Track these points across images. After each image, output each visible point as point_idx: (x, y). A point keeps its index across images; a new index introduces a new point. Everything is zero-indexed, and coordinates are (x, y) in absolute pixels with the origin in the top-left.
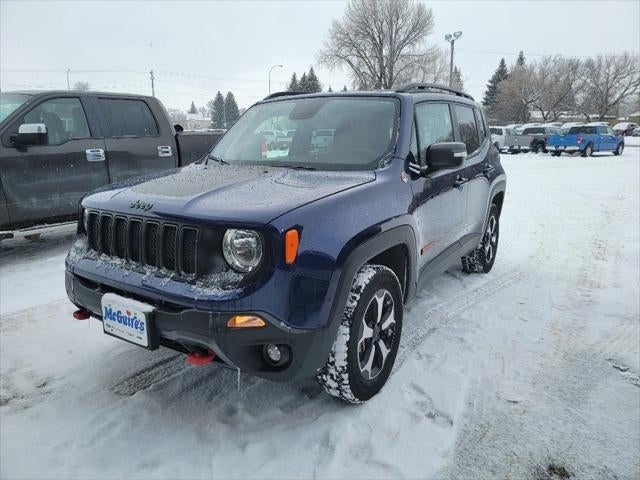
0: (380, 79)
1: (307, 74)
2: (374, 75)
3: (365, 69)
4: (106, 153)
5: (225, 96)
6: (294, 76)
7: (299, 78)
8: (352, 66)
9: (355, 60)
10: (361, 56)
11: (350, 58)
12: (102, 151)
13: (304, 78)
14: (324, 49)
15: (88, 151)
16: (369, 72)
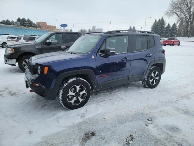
0: (189, 20)
1: (160, 19)
2: (186, 18)
3: (183, 16)
4: (66, 47)
5: (132, 28)
6: (156, 20)
7: (157, 21)
8: (178, 15)
9: (179, 13)
10: (182, 12)
11: (177, 13)
12: (65, 46)
13: (159, 21)
14: (167, 10)
15: (62, 46)
16: (184, 17)
